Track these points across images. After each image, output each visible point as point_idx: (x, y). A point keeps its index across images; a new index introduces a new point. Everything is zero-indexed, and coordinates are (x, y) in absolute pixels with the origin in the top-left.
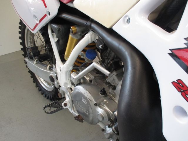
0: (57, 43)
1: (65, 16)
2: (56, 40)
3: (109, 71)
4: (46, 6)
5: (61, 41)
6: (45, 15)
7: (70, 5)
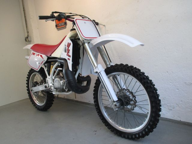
0: (47, 70)
1: (49, 60)
2: (47, 69)
3: (61, 68)
4: (43, 58)
5: (48, 69)
6: (43, 61)
7: (51, 57)
